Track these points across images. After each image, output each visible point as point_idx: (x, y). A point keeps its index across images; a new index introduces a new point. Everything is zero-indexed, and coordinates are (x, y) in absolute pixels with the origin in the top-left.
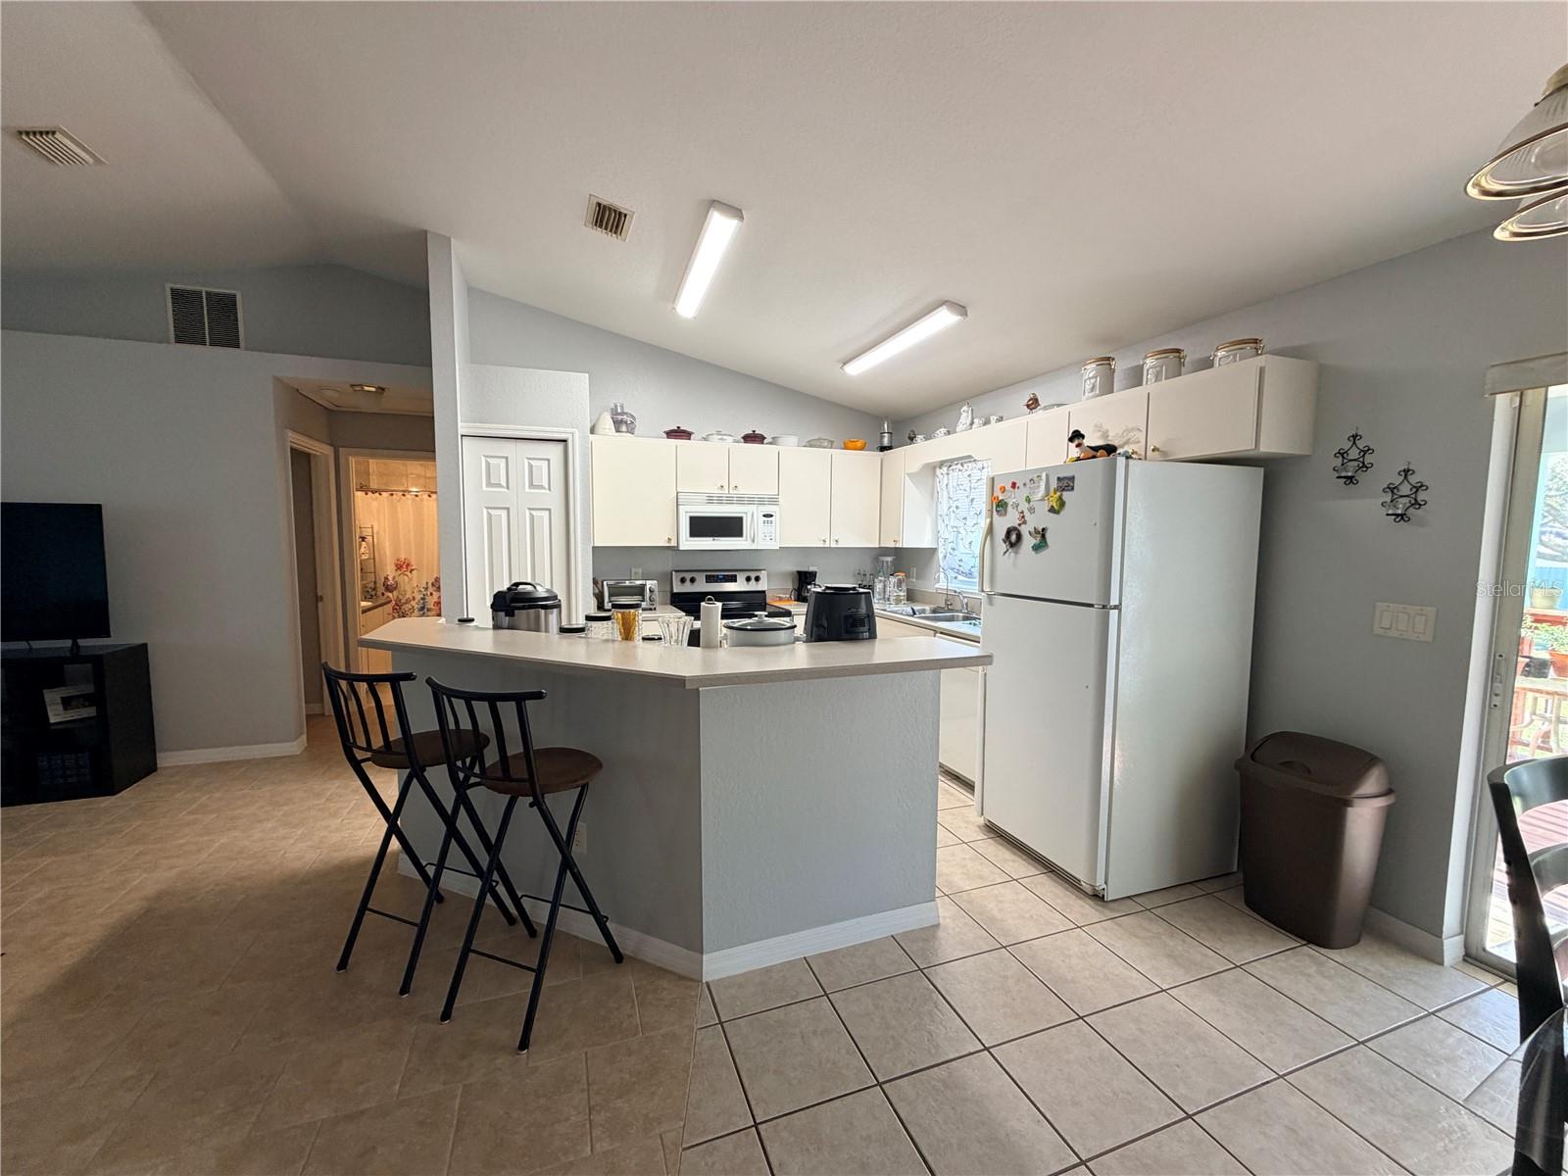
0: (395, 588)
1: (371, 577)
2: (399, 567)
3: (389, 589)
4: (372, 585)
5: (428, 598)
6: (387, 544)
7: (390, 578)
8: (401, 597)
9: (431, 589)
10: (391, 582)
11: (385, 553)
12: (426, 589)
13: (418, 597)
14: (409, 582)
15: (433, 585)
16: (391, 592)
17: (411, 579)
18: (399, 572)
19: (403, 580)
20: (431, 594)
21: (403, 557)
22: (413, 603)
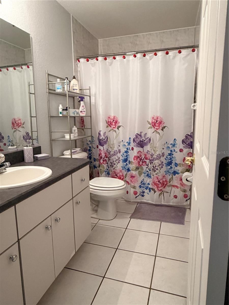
0: (105, 143)
1: (88, 132)
2: (109, 124)
3: (101, 143)
4: (90, 139)
5: (130, 152)
6: (101, 104)
7: (102, 133)
8: (110, 150)
9: (132, 144)
10: (102, 137)
11: (99, 112)
12: (129, 144)
13: (123, 150)
14: (116, 137)
15: (134, 140)
16: (103, 146)
17: (117, 135)
18: (109, 128)
19: (112, 135)
20: (133, 149)
21: (112, 115)
22: (119, 155)
